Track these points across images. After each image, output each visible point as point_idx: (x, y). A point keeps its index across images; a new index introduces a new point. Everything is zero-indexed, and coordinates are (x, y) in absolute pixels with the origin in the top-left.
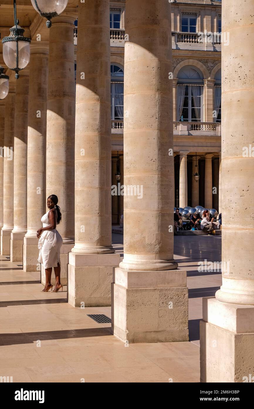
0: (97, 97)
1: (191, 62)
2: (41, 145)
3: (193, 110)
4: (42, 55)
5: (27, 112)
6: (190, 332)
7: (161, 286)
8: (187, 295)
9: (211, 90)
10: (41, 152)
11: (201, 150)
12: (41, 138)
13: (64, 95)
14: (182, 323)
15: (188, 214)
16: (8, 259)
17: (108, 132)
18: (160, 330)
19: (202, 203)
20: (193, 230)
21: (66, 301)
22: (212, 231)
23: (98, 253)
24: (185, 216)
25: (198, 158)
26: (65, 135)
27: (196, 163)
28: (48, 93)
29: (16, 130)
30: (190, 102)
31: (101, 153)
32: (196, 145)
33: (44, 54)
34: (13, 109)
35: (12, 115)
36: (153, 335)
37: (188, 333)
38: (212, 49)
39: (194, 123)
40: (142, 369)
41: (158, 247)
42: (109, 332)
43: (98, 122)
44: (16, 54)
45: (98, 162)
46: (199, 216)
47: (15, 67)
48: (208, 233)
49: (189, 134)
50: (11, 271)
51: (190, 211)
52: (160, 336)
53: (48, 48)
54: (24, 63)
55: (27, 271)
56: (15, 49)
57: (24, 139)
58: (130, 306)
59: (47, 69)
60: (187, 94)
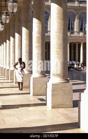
0: (40, 22)
1: (71, 10)
2: (20, 39)
3: (72, 27)
4: (20, 8)
5: (15, 27)
6: (73, 105)
7: (63, 89)
8: (72, 92)
9: (78, 20)
10: (20, 42)
11: (74, 41)
12: (20, 37)
13: (28, 22)
14: (71, 101)
15: (70, 64)
16: (8, 79)
17: (44, 35)
18: (63, 104)
19: (75, 60)
20: (71, 69)
21: (29, 94)
22: (78, 69)
23: (41, 77)
24: (69, 64)
25: (73, 44)
26: (29, 36)
27: (72, 46)
28: (22, 21)
29: (11, 34)
30: (71, 24)
31: (42, 42)
32: (73, 39)
33: (21, 7)
34: (10, 27)
35: (9, 29)
36: (61, 106)
37: (72, 105)
38: (78, 6)
39: (72, 32)
40: (58, 117)
41: (62, 75)
42: (45, 104)
43: (41, 31)
44: (12, 7)
45: (41, 45)
46: (74, 64)
47: (12, 12)
48: (77, 70)
49: (70, 36)
50: (9, 83)
51: (71, 63)
52: (63, 106)
53: (23, 5)
54: (15, 10)
55: (15, 83)
56: (12, 5)
57: (14, 37)
58: (53, 95)
59: (22, 13)
60: (69, 21)
